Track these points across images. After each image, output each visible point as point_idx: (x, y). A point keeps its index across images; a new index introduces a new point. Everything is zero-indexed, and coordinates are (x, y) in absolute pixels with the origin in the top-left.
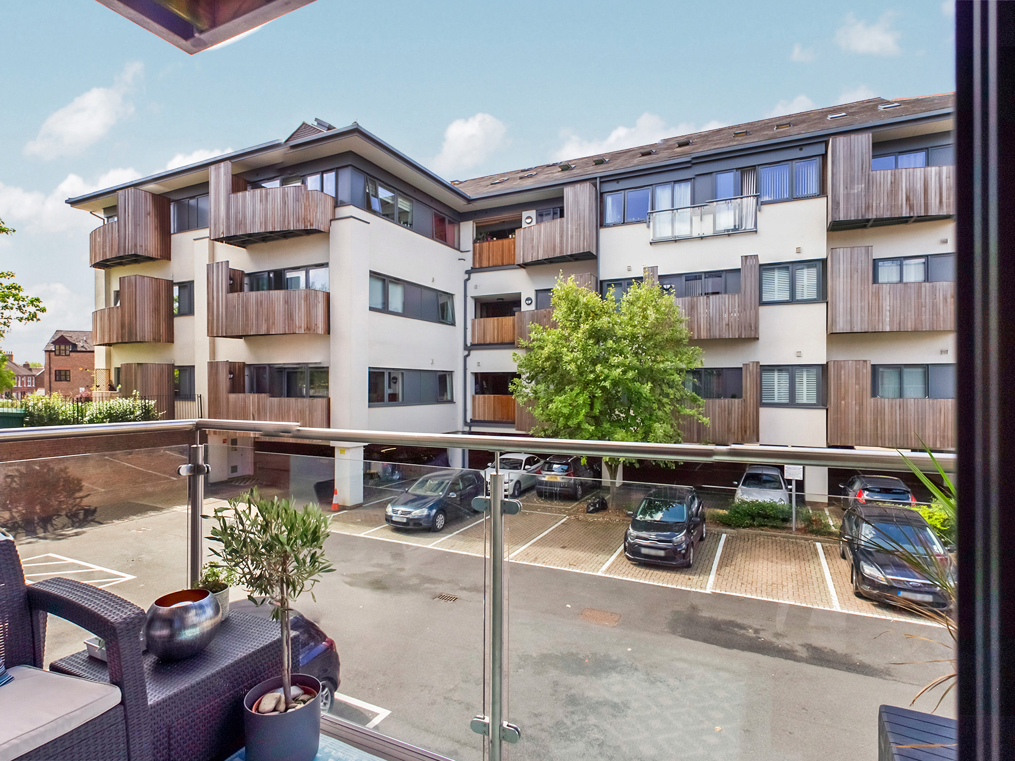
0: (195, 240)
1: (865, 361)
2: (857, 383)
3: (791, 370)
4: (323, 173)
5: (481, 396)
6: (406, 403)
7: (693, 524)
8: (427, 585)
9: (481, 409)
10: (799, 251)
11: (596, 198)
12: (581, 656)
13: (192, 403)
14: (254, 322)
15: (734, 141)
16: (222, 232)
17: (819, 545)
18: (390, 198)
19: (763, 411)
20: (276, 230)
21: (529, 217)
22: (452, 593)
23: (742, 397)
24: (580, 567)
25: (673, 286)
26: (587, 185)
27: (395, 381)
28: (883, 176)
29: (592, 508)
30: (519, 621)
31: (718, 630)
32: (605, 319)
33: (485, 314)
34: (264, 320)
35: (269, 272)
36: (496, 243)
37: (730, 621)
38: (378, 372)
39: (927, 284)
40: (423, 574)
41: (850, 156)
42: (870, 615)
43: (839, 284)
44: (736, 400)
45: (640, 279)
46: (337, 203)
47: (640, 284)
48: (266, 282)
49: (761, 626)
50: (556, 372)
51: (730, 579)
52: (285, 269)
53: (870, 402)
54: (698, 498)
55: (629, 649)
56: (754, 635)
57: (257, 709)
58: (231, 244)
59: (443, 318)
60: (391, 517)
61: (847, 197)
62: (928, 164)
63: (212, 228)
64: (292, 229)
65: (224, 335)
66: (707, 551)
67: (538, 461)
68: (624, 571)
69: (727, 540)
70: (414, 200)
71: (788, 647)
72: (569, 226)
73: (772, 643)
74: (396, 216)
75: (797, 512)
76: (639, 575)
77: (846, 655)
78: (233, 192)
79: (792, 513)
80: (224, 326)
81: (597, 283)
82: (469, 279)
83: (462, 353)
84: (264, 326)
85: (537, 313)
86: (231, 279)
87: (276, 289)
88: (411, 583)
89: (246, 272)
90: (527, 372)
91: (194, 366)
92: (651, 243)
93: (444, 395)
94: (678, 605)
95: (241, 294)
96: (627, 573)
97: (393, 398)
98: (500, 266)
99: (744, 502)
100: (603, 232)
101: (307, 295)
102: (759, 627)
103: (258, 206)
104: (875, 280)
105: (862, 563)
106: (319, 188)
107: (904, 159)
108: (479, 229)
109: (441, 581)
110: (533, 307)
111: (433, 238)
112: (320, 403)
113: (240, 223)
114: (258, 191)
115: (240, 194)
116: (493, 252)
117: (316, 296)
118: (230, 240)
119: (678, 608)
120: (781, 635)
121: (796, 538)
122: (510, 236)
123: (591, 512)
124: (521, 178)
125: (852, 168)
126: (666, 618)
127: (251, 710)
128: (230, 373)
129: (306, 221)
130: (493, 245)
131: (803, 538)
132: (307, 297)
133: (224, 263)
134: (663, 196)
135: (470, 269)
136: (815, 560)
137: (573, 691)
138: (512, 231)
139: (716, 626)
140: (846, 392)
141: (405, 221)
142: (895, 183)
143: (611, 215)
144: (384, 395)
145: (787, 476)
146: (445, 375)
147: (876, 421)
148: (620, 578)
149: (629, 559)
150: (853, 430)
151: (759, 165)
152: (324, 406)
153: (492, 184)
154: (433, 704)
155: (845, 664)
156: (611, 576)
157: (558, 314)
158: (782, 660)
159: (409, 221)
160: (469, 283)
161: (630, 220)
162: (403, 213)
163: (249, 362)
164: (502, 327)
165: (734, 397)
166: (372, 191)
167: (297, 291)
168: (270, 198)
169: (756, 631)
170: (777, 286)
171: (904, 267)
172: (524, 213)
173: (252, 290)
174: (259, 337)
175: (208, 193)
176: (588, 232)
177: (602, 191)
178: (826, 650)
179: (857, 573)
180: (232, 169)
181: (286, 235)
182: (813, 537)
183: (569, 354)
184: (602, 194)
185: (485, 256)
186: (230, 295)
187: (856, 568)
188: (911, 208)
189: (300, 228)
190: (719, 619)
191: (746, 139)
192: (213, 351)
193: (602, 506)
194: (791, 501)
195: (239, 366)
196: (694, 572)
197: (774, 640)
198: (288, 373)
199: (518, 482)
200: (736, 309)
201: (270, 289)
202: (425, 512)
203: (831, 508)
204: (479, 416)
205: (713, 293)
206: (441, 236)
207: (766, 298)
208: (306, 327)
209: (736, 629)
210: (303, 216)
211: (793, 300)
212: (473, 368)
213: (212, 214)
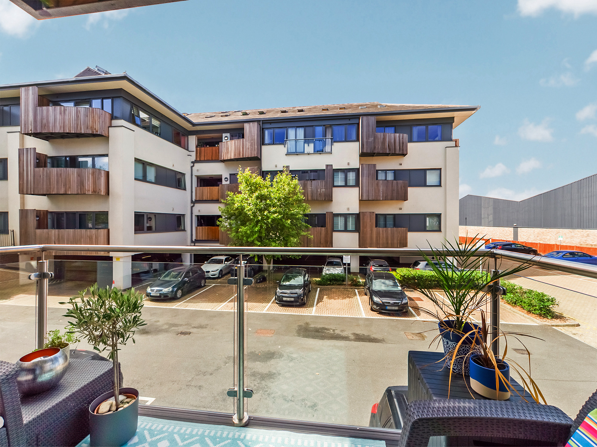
0: (8, 132)
1: (373, 212)
2: (370, 222)
3: (346, 216)
4: (103, 99)
5: (200, 227)
6: (157, 231)
7: (306, 285)
8: (173, 328)
9: (201, 234)
10: (348, 164)
11: (260, 131)
12: (257, 353)
13: (6, 235)
14: (55, 186)
15: (322, 112)
16: (31, 128)
17: (356, 290)
18: (147, 118)
19: (335, 234)
20: (71, 132)
21: (226, 136)
22: (188, 331)
23: (325, 227)
24: (254, 310)
25: (297, 176)
26: (256, 124)
27: (150, 219)
28: (380, 135)
29: (259, 281)
30: (225, 340)
31: (318, 332)
32: (266, 190)
33: (202, 184)
34: (62, 186)
35: (66, 157)
36: (208, 149)
37: (323, 328)
38: (141, 215)
39: (395, 181)
40: (171, 322)
41: (368, 125)
42: (376, 318)
43: (363, 180)
44: (323, 228)
45: (281, 171)
46: (113, 117)
47: (282, 174)
48: (63, 162)
49: (335, 328)
50: (241, 215)
51: (322, 308)
52: (77, 156)
53: (375, 229)
54: (308, 274)
55: (280, 347)
56: (333, 332)
57: (97, 412)
58: (37, 138)
59: (179, 186)
60: (150, 293)
61: (367, 142)
62: (395, 132)
63: (23, 126)
64: (83, 132)
65: (32, 193)
66: (312, 296)
67: (231, 260)
68: (275, 309)
69: (320, 291)
70: (162, 121)
71: (347, 336)
72: (247, 143)
73: (340, 335)
74: (151, 129)
75: (348, 277)
76: (282, 311)
77: (368, 336)
78: (39, 106)
79: (346, 277)
80: (32, 188)
81: (261, 172)
82: (193, 166)
83: (189, 205)
84: (62, 189)
85: (231, 186)
86: (37, 159)
87: (71, 167)
88: (164, 328)
89: (49, 155)
90: (226, 215)
91: (8, 212)
92: (286, 155)
93: (180, 227)
94: (300, 322)
95: (45, 169)
96: (276, 310)
97: (150, 229)
98: (210, 160)
99: (326, 274)
100: (264, 147)
101: (93, 172)
102: (334, 329)
103: (58, 116)
104: (377, 179)
105: (373, 296)
106: (100, 107)
107: (387, 129)
108: (199, 140)
109: (181, 325)
110: (228, 182)
111: (173, 143)
112: (103, 232)
113: (43, 126)
114: (58, 108)
115: (45, 108)
116: (207, 153)
117: (100, 173)
118: (36, 135)
119: (300, 324)
120: (343, 331)
121: (347, 288)
122: (216, 145)
123: (259, 283)
124: (222, 116)
125: (369, 131)
126: (295, 329)
127: (94, 413)
128: (37, 217)
129: (93, 129)
130: (207, 149)
131: (350, 288)
132: (93, 173)
133: (32, 149)
134: (291, 133)
135: (194, 161)
136: (355, 297)
137: (254, 370)
138: (218, 143)
139: (317, 330)
140: (366, 225)
141: (156, 132)
142: (384, 139)
143: (267, 139)
144: (144, 227)
145: (344, 262)
146: (180, 216)
147: (377, 237)
148: (273, 313)
149: (277, 304)
150: (368, 241)
151: (333, 125)
152: (106, 233)
153: (206, 117)
154: (180, 390)
155: (368, 339)
156: (269, 312)
157: (242, 187)
158: (344, 341)
159: (159, 131)
160: (193, 168)
161: (276, 143)
162: (154, 127)
163: (51, 210)
164: (212, 192)
165: (322, 227)
166: (136, 113)
167: (87, 169)
168: (67, 113)
169: (334, 330)
170: (339, 180)
171: (387, 174)
172: (223, 134)
173: (53, 166)
174: (58, 195)
175: (20, 104)
176: (256, 147)
177: (263, 127)
178: (361, 335)
179: (372, 301)
180: (38, 91)
181: (78, 135)
182: (354, 287)
183: (248, 206)
184: (263, 129)
185: (203, 154)
186: (37, 169)
187: (371, 298)
188: (390, 149)
189: (89, 133)
190: (318, 327)
191: (327, 112)
192: (23, 203)
193: (264, 280)
194: (345, 272)
195: (43, 213)
196: (306, 307)
197: (341, 333)
198: (80, 215)
199: (221, 270)
200: (324, 187)
201: (66, 166)
202: (170, 289)
203: (360, 274)
204: (199, 238)
205: (314, 180)
206: (178, 143)
207: (335, 184)
208: (93, 191)
209: (325, 331)
210: (91, 126)
211: (346, 186)
212: (196, 212)
213: (23, 117)
